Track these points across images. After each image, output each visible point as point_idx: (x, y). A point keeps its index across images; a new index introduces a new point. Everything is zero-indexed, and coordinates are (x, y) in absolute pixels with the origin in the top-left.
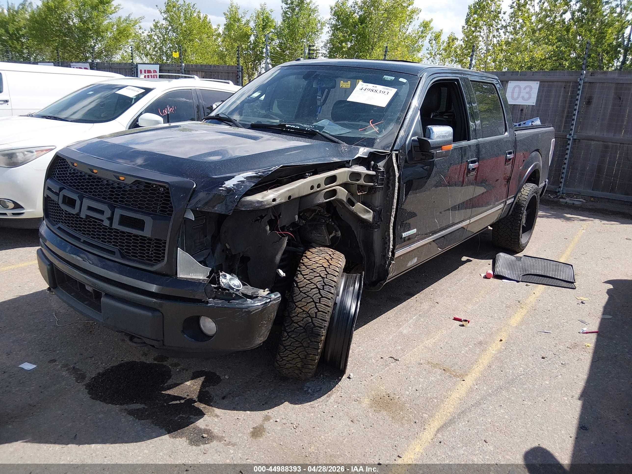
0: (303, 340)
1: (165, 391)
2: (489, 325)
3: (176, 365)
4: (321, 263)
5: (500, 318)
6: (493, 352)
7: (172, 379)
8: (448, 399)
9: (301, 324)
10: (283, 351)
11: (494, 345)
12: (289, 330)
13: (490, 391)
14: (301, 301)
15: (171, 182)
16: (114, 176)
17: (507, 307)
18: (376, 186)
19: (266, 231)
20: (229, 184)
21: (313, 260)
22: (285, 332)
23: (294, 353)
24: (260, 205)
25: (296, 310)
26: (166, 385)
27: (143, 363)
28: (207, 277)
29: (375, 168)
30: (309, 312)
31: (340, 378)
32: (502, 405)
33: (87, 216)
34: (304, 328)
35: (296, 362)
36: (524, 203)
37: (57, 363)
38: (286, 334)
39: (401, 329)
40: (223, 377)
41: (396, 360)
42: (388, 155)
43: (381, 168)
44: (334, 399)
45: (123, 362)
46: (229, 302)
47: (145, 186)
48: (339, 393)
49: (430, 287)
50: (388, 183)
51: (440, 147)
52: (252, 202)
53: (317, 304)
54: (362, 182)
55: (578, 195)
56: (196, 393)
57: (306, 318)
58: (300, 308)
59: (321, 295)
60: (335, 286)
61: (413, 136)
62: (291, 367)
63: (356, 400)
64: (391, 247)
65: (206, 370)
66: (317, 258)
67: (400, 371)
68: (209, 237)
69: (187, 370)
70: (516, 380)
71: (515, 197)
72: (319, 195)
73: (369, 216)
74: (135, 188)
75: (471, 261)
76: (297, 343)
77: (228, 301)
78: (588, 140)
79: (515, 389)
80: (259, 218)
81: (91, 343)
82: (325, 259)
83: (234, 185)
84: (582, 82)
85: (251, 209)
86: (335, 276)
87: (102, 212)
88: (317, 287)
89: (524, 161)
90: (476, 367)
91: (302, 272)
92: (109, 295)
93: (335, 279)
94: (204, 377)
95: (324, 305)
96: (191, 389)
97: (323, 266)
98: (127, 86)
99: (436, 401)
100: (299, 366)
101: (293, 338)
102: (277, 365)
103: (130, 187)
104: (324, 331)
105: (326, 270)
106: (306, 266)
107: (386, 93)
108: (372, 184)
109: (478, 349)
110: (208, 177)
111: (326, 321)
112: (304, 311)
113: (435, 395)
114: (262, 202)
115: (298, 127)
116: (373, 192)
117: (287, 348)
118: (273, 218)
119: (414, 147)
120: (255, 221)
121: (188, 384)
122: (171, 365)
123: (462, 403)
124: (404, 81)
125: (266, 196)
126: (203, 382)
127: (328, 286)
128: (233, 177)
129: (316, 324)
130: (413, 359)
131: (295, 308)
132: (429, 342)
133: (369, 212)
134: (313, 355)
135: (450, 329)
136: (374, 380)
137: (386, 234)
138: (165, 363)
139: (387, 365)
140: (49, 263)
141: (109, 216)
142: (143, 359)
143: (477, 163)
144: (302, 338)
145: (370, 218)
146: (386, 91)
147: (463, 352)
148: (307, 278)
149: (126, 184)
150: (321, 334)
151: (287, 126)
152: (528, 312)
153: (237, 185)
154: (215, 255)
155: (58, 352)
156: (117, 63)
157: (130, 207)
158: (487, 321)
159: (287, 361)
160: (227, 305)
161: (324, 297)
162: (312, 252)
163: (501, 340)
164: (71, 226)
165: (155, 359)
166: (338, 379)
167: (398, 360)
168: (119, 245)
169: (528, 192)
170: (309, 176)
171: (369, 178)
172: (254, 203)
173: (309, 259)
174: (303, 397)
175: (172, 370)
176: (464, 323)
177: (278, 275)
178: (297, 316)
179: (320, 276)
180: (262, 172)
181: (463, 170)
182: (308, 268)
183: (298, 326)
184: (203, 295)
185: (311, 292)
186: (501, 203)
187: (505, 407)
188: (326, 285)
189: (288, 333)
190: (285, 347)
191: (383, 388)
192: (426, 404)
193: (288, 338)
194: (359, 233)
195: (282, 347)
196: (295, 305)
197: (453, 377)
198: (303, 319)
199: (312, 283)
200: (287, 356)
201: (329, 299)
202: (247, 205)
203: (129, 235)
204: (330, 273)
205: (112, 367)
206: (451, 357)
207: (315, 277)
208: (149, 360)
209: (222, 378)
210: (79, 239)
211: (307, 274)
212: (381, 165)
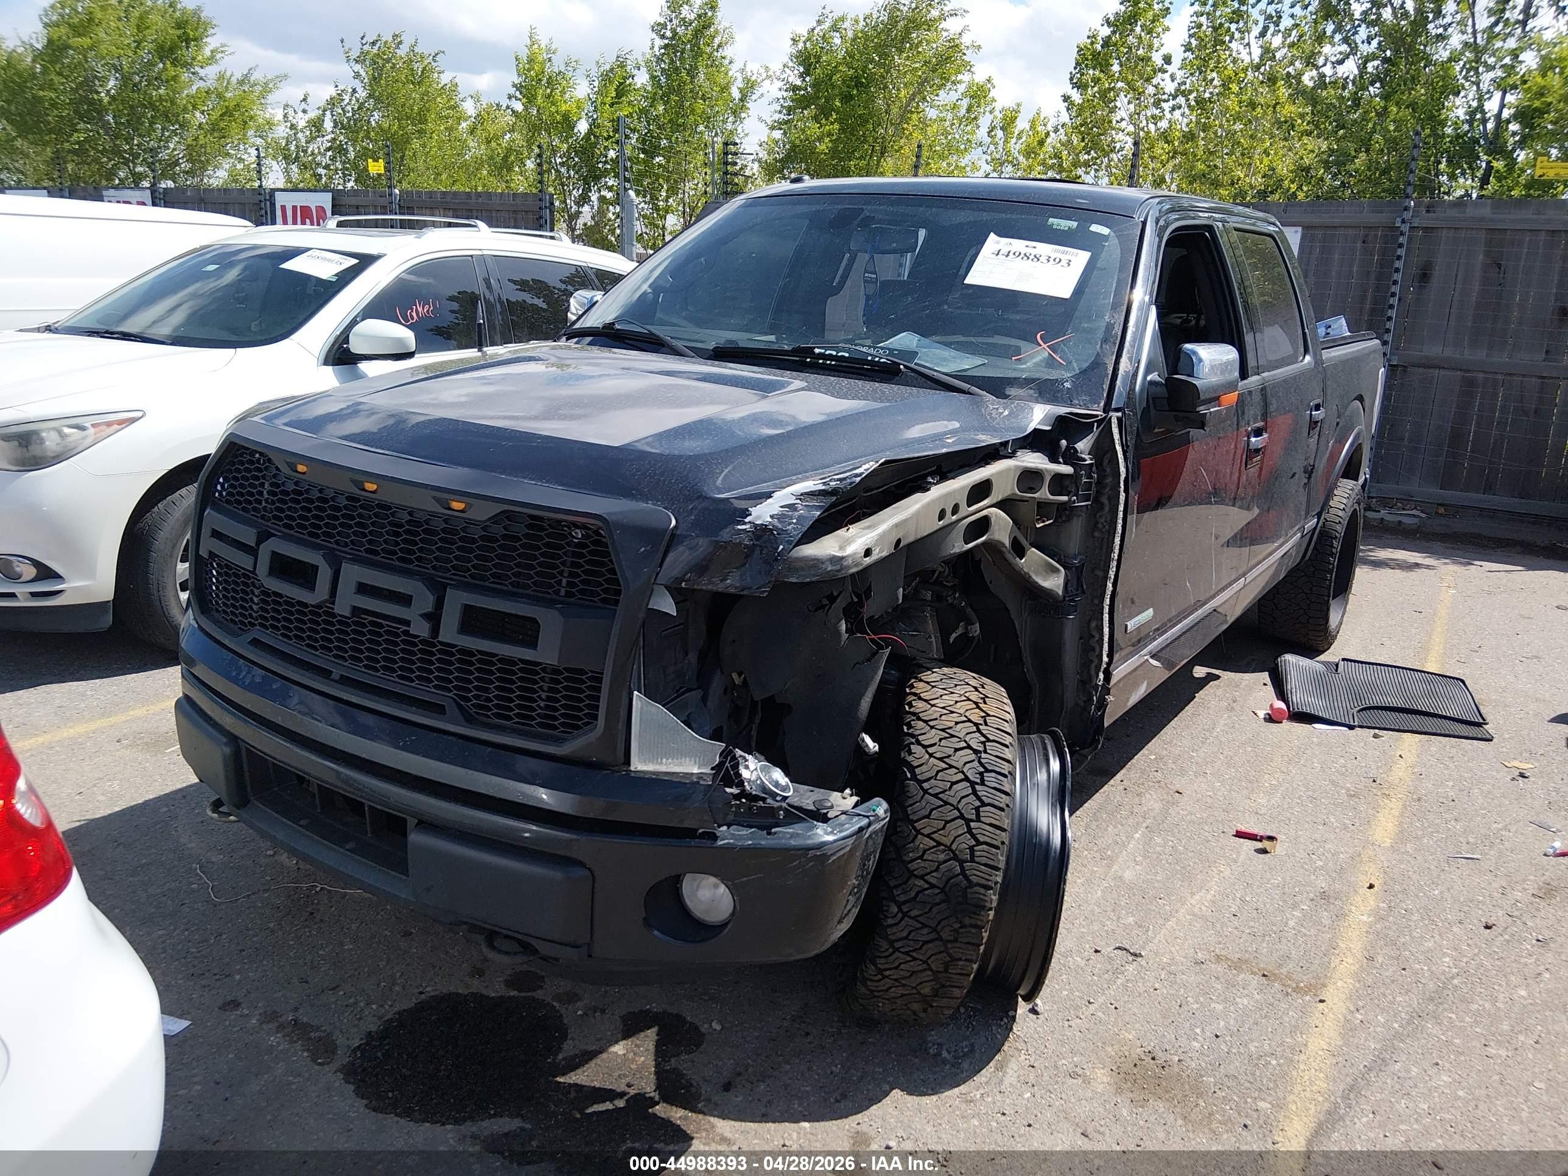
0: (939, 923)
1: (564, 1074)
2: (1328, 846)
3: (571, 998)
4: (962, 711)
5: (1345, 827)
6: (1365, 918)
7: (573, 1039)
8: (1303, 1057)
9: (934, 881)
10: (887, 954)
11: (1358, 899)
12: (902, 898)
13: (1396, 1025)
14: (928, 816)
15: (608, 514)
16: (434, 498)
17: (1351, 796)
18: (1074, 502)
19: (839, 634)
20: (763, 513)
21: (940, 703)
22: (893, 904)
23: (915, 959)
24: (838, 567)
25: (917, 843)
26: (560, 1057)
27: (479, 998)
28: (712, 769)
29: (1071, 457)
30: (954, 847)
31: (1011, 1013)
32: (1440, 1062)
33: (356, 611)
34: (943, 890)
35: (919, 981)
36: (1338, 528)
37: (246, 1012)
38: (895, 909)
39: (1115, 867)
40: (706, 1026)
41: (1135, 955)
42: (1100, 422)
43: (1087, 457)
44: (1015, 1075)
45: (423, 996)
46: (769, 834)
47: (530, 526)
48: (1023, 1057)
49: (1144, 751)
50: (1099, 493)
51: (1215, 400)
52: (818, 560)
53: (972, 824)
54: (1044, 493)
55: (1407, 500)
56: (647, 1078)
57: (945, 861)
58: (928, 836)
59: (979, 798)
60: (1010, 773)
61: (1148, 371)
62: (903, 995)
63: (1073, 1075)
64: (1105, 659)
65: (655, 1007)
66: (948, 700)
67: (1157, 986)
68: (692, 657)
69: (603, 1011)
70: (1445, 992)
71: (1319, 515)
72: (954, 534)
73: (1054, 582)
74: (498, 530)
75: (1218, 677)
76: (925, 931)
77: (768, 829)
78: (1425, 366)
79: (1453, 1016)
80: (825, 602)
81: (322, 947)
82: (969, 700)
83: (772, 517)
84: (1405, 228)
85: (814, 579)
86: (1007, 746)
87: (405, 600)
88: (967, 779)
89: (1338, 424)
90: (1337, 961)
91: (921, 738)
92: (428, 825)
93: (1008, 754)
94: (655, 1029)
95: (991, 825)
96: (633, 1066)
97: (969, 721)
98: (308, 249)
99: (1274, 1062)
100: (926, 990)
101: (914, 918)
102: (863, 990)
103: (484, 529)
104: (994, 897)
105: (979, 731)
106: (926, 722)
107: (1064, 263)
108: (1065, 498)
109: (1325, 913)
110: (702, 497)
111: (997, 869)
112: (939, 844)
113: (1266, 1047)
114: (842, 558)
115: (847, 355)
116: (1064, 518)
117: (897, 945)
118: (856, 600)
119: (1153, 399)
120: (815, 611)
121: (621, 1053)
122: (558, 997)
123: (1340, 1065)
124: (1105, 231)
125: (848, 542)
126: (659, 1045)
127: (993, 774)
128: (769, 495)
129: (974, 879)
130: (1178, 952)
131: (916, 836)
132: (1200, 901)
133: (1056, 571)
134: (966, 960)
135: (1235, 861)
136: (1100, 1014)
137: (1093, 625)
138: (539, 994)
139: (1117, 972)
140: (225, 740)
141: (429, 608)
142: (476, 986)
143: (1265, 435)
144: (939, 917)
145: (1058, 587)
146: (1065, 258)
147: (1291, 923)
148: (938, 755)
149: (469, 522)
150: (988, 905)
151: (817, 351)
152: (1404, 806)
153: (780, 517)
154: (709, 703)
155: (238, 977)
156: (219, 190)
157: (486, 584)
158: (1317, 836)
159: (896, 980)
160: (764, 840)
161: (989, 805)
162: (928, 683)
163: (1371, 887)
164: (296, 636)
165: (509, 984)
166: (1007, 1016)
167: (1140, 955)
168: (456, 687)
169: (1345, 501)
170: (935, 484)
171: (1059, 483)
172: (823, 563)
173: (926, 701)
174: (935, 1073)
175: (563, 1011)
176: (1266, 844)
177: (860, 748)
178: (921, 857)
179: (969, 747)
180: (838, 480)
181: (1239, 452)
182: (932, 727)
183: (926, 886)
184: (706, 818)
185: (952, 793)
186: (1295, 534)
187: (1448, 1065)
188: (987, 771)
189: (899, 905)
190: (891, 943)
191: (1131, 1037)
192: (1253, 1074)
193: (902, 919)
194: (1023, 623)
195: (884, 945)
196: (914, 828)
197: (1294, 994)
198: (938, 867)
199: (951, 767)
200: (896, 968)
201: (1002, 809)
202: (803, 569)
203: (487, 658)
204: (991, 738)
205: (399, 1013)
206: (1267, 938)
207: (956, 750)
208: (496, 989)
209: (703, 1030)
210: (325, 674)
211: (935, 744)
212: (1083, 446)
